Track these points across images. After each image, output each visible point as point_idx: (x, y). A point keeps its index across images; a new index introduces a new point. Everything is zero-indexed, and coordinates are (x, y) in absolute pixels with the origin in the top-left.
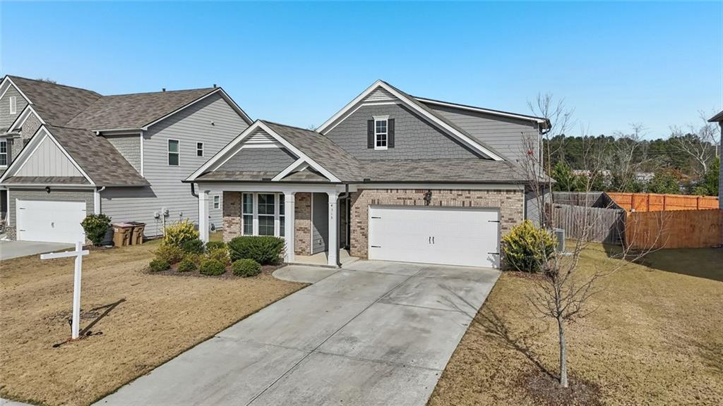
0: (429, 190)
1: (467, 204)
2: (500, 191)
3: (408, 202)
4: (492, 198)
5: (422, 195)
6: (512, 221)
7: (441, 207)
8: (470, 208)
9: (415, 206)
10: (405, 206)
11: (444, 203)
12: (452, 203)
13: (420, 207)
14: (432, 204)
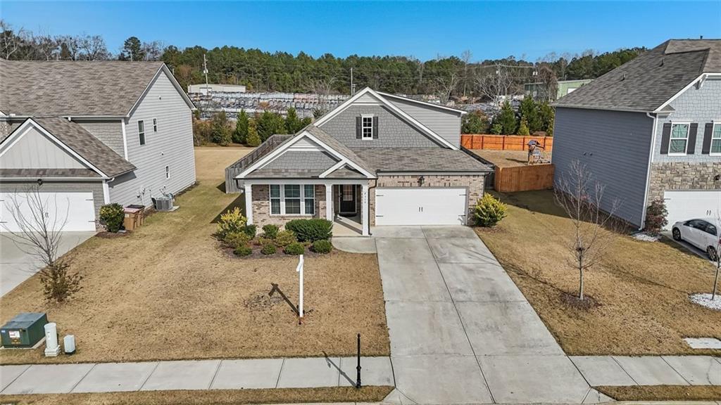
0: (422, 176)
1: (447, 185)
2: (469, 176)
3: (406, 184)
4: (464, 180)
5: (416, 180)
6: (476, 194)
7: (429, 186)
8: (450, 187)
9: (411, 187)
10: (404, 187)
11: (432, 185)
12: (437, 184)
13: (415, 188)
14: (423, 185)
